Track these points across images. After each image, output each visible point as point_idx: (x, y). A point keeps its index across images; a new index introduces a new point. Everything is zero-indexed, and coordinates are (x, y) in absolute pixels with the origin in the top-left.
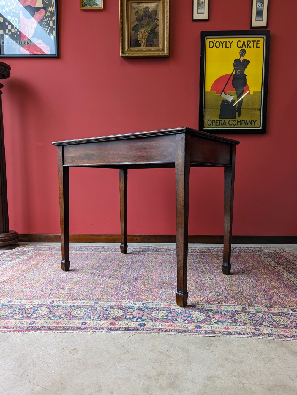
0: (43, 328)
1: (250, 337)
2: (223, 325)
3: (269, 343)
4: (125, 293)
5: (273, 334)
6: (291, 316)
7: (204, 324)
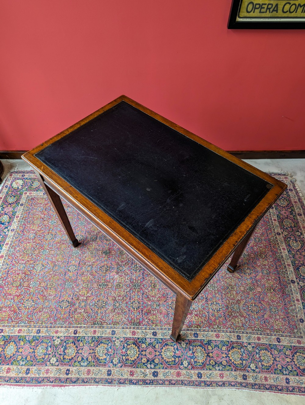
0: (78, 381)
1: (238, 389)
2: (219, 370)
3: (251, 398)
4: (136, 309)
5: (256, 384)
6: (275, 351)
7: (204, 369)
